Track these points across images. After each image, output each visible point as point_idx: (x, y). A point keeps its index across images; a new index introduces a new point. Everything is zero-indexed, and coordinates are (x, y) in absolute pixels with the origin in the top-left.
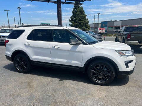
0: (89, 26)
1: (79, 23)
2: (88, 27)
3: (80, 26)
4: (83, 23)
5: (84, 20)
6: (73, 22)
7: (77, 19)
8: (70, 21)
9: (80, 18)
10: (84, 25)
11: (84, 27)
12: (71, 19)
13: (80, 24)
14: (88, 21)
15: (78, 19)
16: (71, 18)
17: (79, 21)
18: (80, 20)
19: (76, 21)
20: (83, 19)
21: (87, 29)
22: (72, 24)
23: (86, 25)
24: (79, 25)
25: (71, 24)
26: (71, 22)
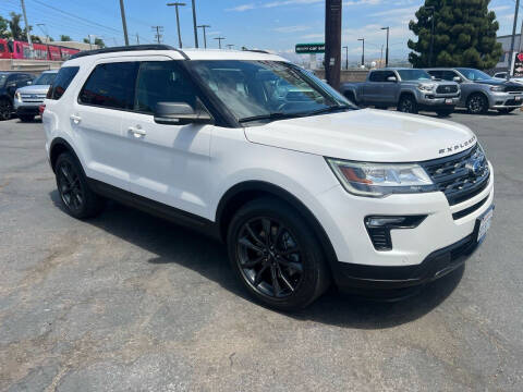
0: (499, 46)
1: (450, 35)
2: (490, 52)
3: (453, 47)
4: (469, 32)
5: (476, 19)
6: (424, 30)
7: (443, 19)
8: (412, 27)
9: (458, 10)
10: (476, 42)
11: (472, 51)
12: (416, 21)
13: (455, 36)
14: (497, 24)
15: (451, 16)
16: (420, 14)
17: (453, 24)
18: (459, 20)
19: (440, 24)
20: (472, 14)
21: (485, 60)
22: (420, 40)
23: (486, 39)
24: (449, 42)
25: (416, 39)
26: (416, 33)
